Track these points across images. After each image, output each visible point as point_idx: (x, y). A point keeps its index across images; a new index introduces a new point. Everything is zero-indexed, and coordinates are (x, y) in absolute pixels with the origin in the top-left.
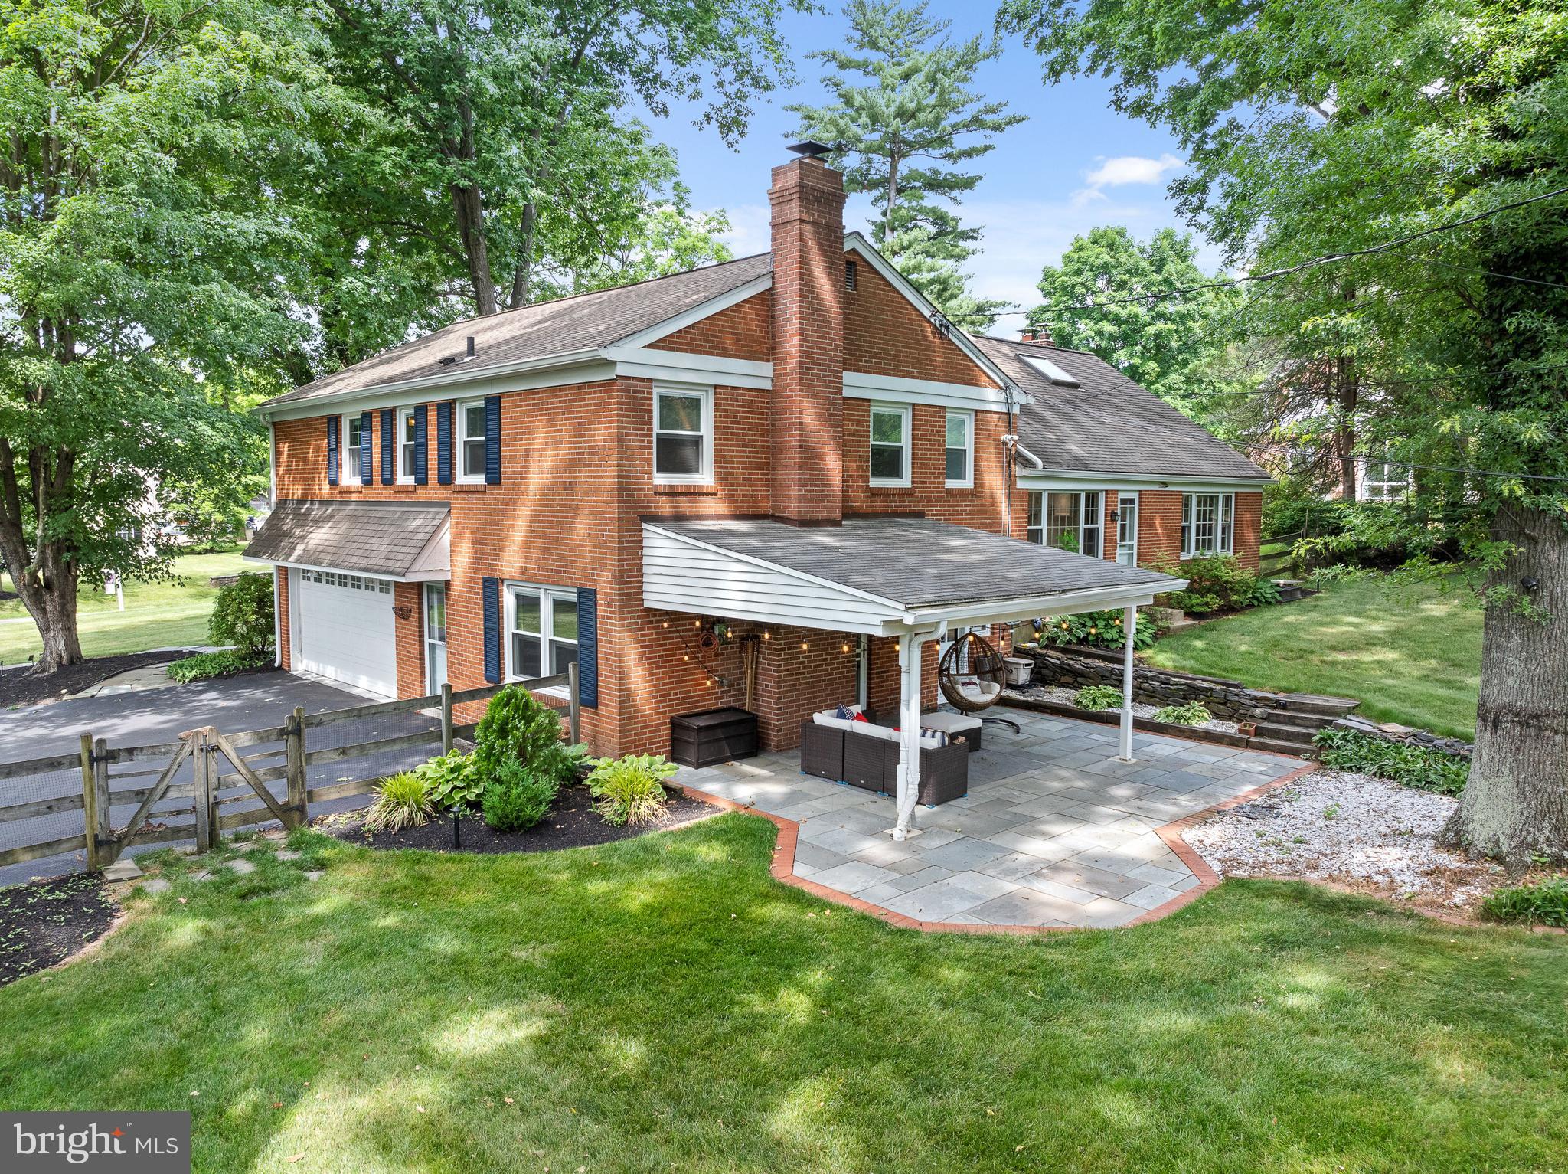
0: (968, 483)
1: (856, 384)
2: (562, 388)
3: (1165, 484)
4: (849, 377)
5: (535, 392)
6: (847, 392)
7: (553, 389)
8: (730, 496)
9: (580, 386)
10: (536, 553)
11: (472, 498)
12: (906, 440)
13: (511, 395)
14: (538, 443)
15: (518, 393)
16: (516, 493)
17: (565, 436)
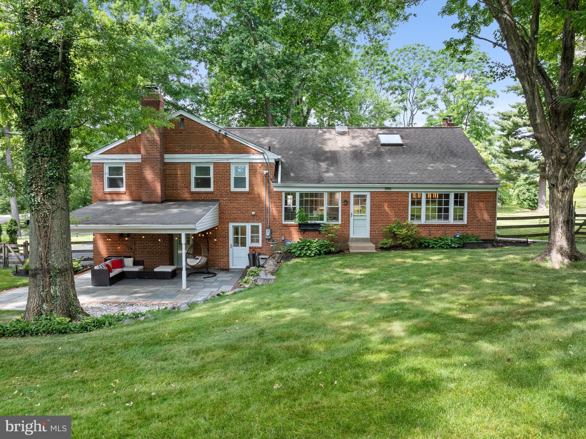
0: (247, 189)
1: (169, 158)
3: (390, 188)
4: (166, 156)
6: (166, 161)
8: (131, 194)
12: (212, 176)
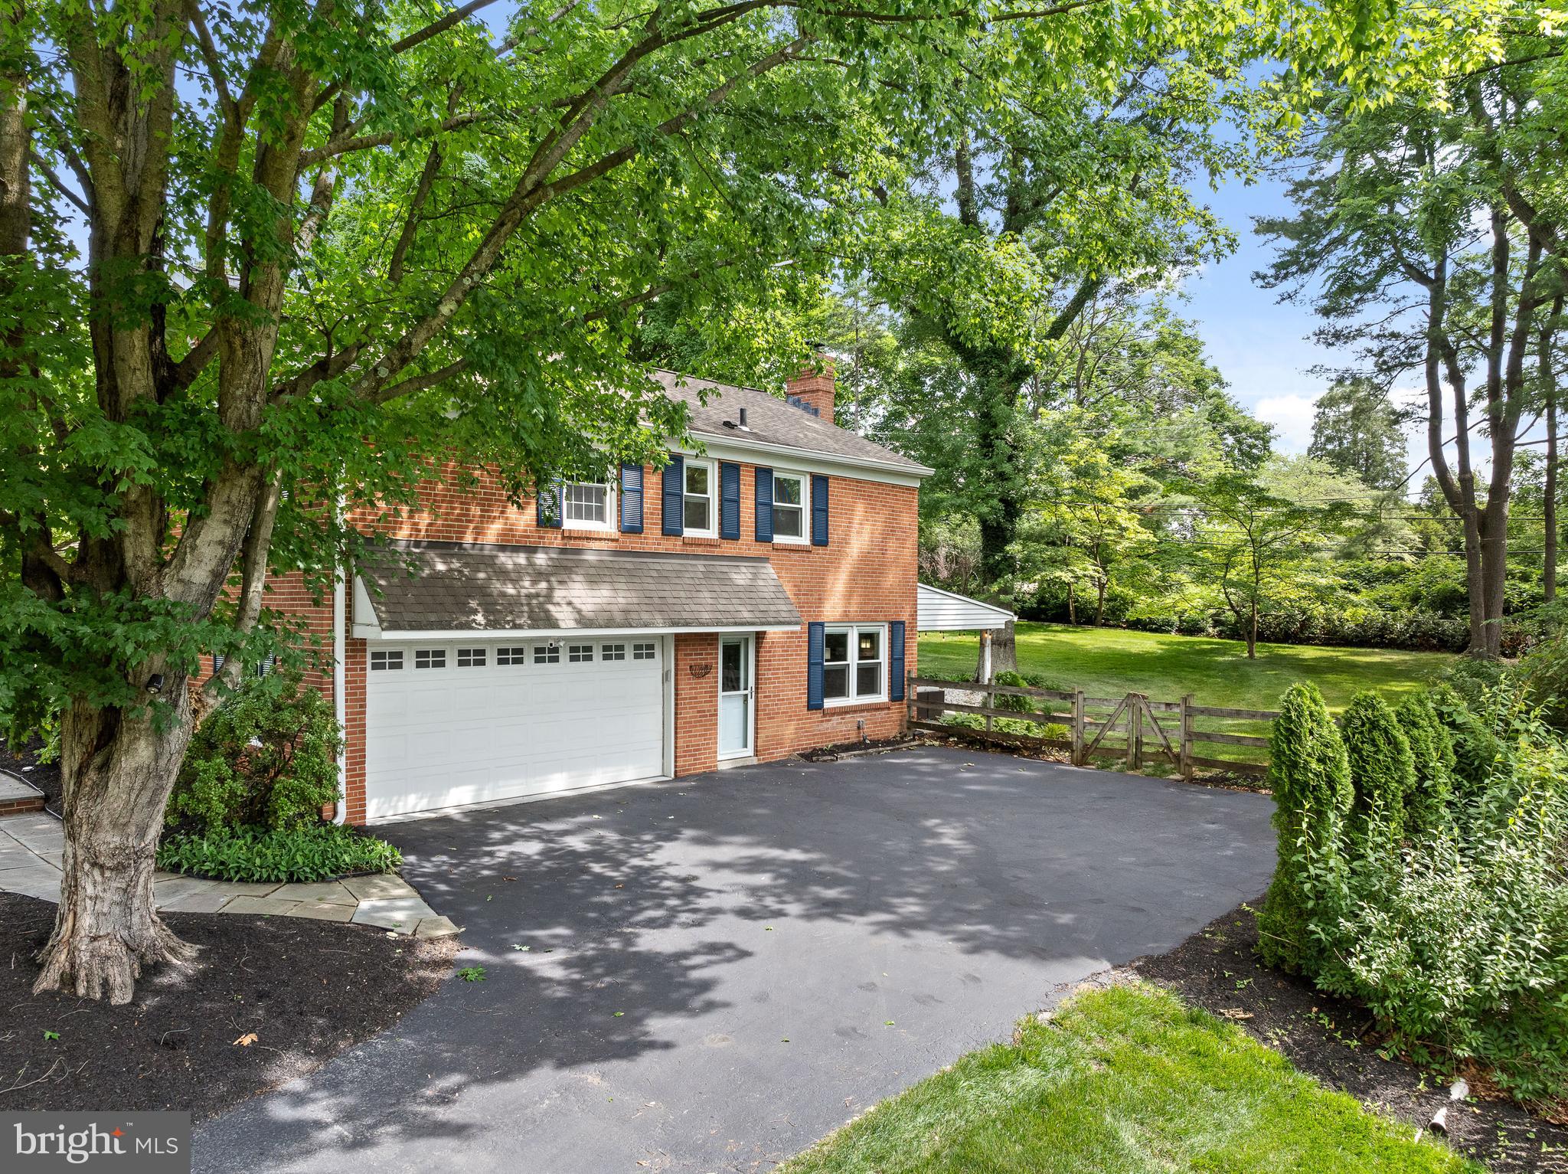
2: (880, 484)
5: (858, 481)
7: (873, 483)
9: (894, 486)
10: (856, 600)
11: (795, 556)
13: (836, 478)
14: (857, 520)
15: (844, 479)
16: (840, 553)
17: (881, 518)
